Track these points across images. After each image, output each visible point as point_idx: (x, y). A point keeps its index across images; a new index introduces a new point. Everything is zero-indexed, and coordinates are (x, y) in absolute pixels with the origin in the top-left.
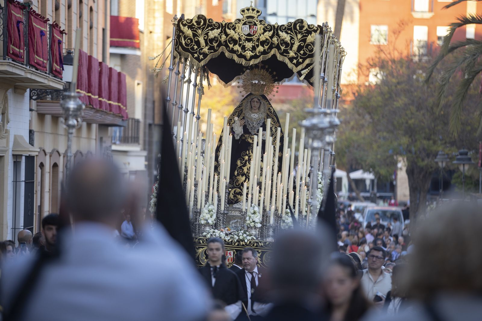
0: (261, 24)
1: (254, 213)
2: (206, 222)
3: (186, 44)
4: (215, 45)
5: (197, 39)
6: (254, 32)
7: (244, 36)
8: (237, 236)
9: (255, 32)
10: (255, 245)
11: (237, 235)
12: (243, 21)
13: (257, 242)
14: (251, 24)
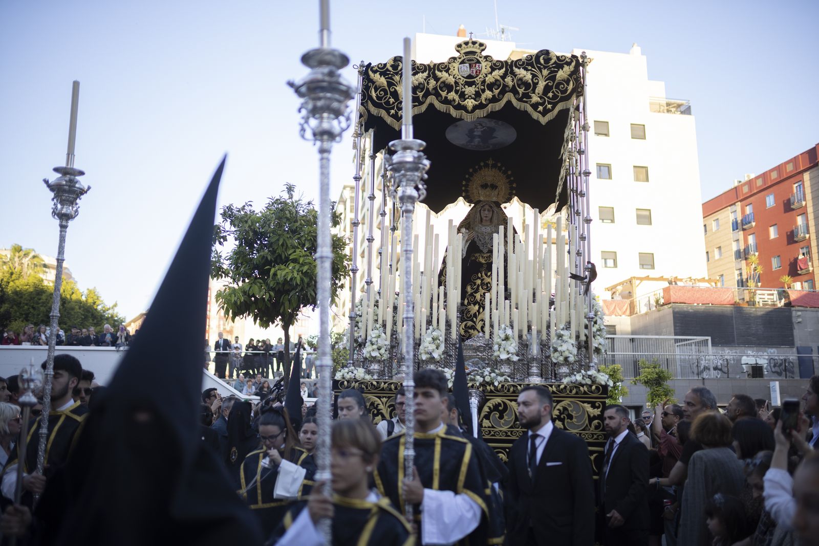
0: (487, 60)
1: (507, 338)
2: (429, 356)
3: (377, 96)
4: (420, 94)
5: (393, 89)
6: (476, 72)
7: (462, 78)
8: (481, 377)
9: (478, 71)
10: (512, 389)
11: (481, 375)
12: (460, 58)
13: (513, 386)
14: (472, 62)
